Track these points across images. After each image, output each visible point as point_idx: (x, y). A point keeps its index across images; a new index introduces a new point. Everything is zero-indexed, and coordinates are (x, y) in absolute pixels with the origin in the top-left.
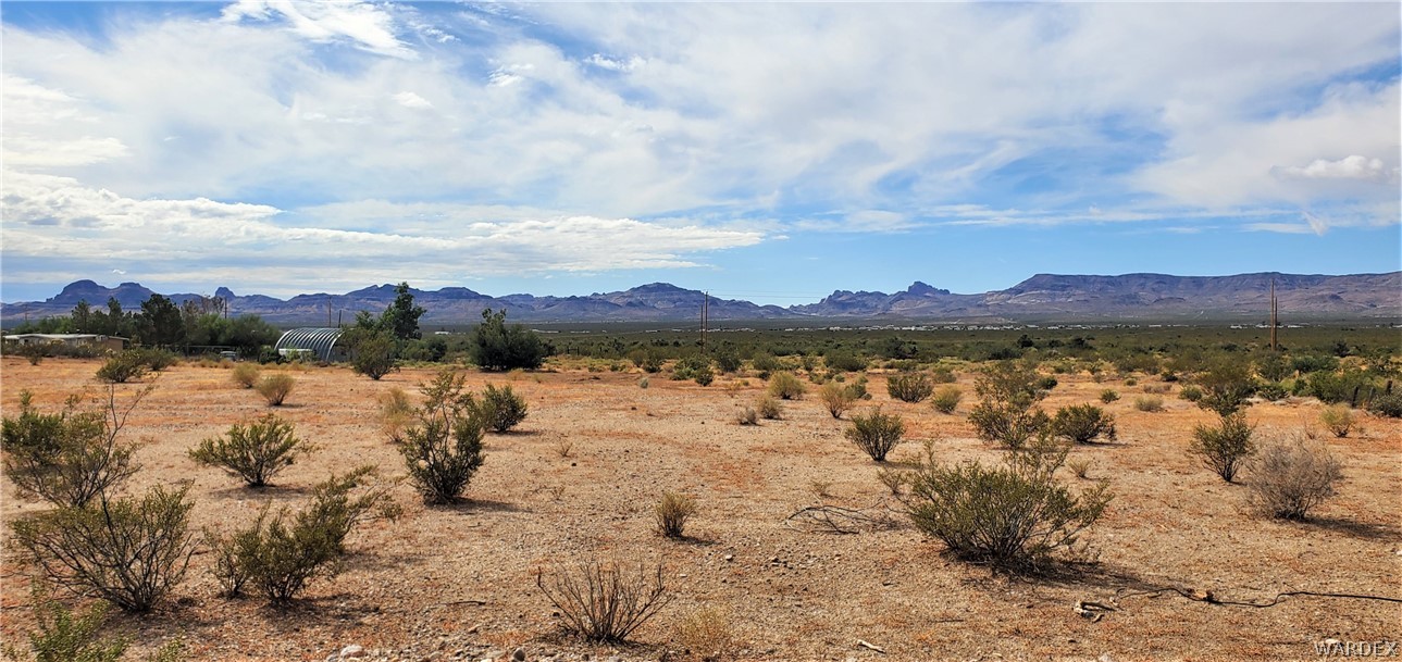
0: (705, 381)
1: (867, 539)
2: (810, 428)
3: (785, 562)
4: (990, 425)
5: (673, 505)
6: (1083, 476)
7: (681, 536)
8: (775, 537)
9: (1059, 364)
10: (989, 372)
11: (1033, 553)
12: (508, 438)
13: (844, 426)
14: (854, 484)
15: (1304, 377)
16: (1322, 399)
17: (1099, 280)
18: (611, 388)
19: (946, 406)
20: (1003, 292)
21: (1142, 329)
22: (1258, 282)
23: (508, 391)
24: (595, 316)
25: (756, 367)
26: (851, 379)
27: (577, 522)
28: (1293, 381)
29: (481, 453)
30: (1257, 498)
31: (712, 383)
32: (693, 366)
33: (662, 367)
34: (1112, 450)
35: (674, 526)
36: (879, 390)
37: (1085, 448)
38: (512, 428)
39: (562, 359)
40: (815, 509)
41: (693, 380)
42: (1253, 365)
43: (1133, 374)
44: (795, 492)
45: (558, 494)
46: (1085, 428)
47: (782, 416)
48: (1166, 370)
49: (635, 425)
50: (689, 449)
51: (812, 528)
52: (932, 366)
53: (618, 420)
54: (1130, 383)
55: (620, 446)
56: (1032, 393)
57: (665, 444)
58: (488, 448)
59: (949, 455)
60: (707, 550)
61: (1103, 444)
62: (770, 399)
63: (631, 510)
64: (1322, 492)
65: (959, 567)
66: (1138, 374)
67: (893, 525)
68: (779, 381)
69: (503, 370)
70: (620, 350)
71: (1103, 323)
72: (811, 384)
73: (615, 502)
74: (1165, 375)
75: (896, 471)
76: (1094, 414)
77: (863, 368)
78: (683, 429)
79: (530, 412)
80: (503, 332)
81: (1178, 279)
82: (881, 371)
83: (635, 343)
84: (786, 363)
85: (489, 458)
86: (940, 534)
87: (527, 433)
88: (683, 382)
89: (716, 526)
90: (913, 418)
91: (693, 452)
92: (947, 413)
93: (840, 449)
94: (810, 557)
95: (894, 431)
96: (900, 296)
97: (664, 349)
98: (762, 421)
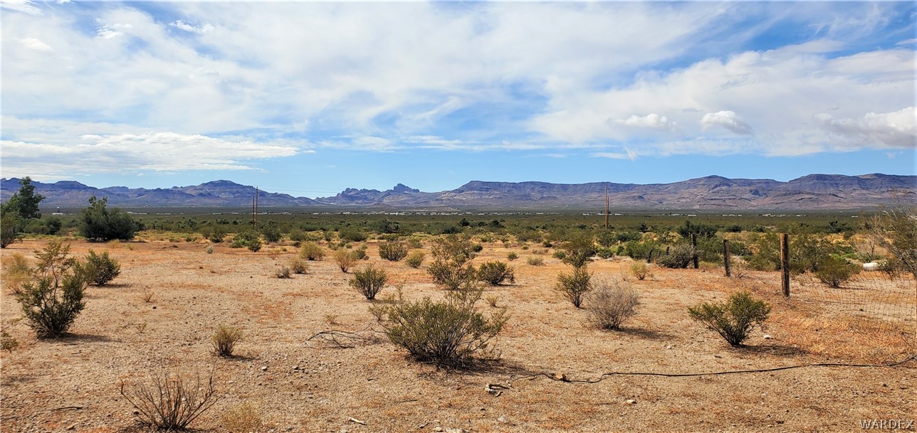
0: (256, 249)
1: (360, 350)
2: (327, 279)
3: (303, 370)
4: (440, 275)
5: (225, 334)
6: (494, 306)
7: (231, 355)
8: (298, 353)
9: (484, 237)
10: (440, 241)
11: (461, 354)
12: (106, 289)
13: (349, 277)
14: (353, 315)
15: (623, 244)
16: (633, 257)
17: (508, 185)
18: (185, 253)
19: (415, 264)
20: (452, 192)
21: (531, 215)
22: (598, 187)
23: (105, 256)
24: (175, 202)
25: (292, 239)
26: (356, 246)
27: (155, 348)
28: (617, 247)
29: (82, 301)
30: (593, 317)
31: (260, 250)
32: (247, 238)
33: (224, 239)
34: (513, 289)
35: (226, 349)
36: (373, 253)
37: (497, 288)
38: (109, 282)
39: (149, 233)
40: (326, 333)
41: (246, 248)
42: (595, 237)
43: (527, 243)
44: (313, 322)
45: (141, 329)
46: (496, 276)
47: (308, 272)
48: (546, 240)
49: (201, 279)
50: (240, 296)
51: (323, 345)
52: (408, 238)
53: (190, 276)
54: (525, 248)
55: (189, 294)
56: (467, 254)
57: (222, 292)
58: (90, 297)
59: (415, 294)
60: (249, 364)
61: (507, 285)
62: (300, 261)
63: (196, 339)
64: (628, 312)
65: (416, 366)
66: (529, 243)
67: (377, 341)
68: (307, 248)
69: (105, 241)
70: (193, 226)
71: (510, 212)
72: (329, 250)
73: (184, 334)
74: (545, 243)
75: (380, 306)
76: (502, 267)
77: (364, 239)
78: (236, 282)
79: (123, 270)
80: (105, 213)
81: (553, 185)
82: (376, 241)
83: (205, 222)
84: (313, 236)
85: (89, 304)
86: (405, 345)
87: (120, 286)
88: (239, 249)
89: (257, 347)
90: (394, 271)
91: (243, 298)
92: (415, 267)
93: (346, 292)
94: (320, 365)
95: (380, 280)
96: (388, 193)
97: (226, 227)
98: (294, 275)
